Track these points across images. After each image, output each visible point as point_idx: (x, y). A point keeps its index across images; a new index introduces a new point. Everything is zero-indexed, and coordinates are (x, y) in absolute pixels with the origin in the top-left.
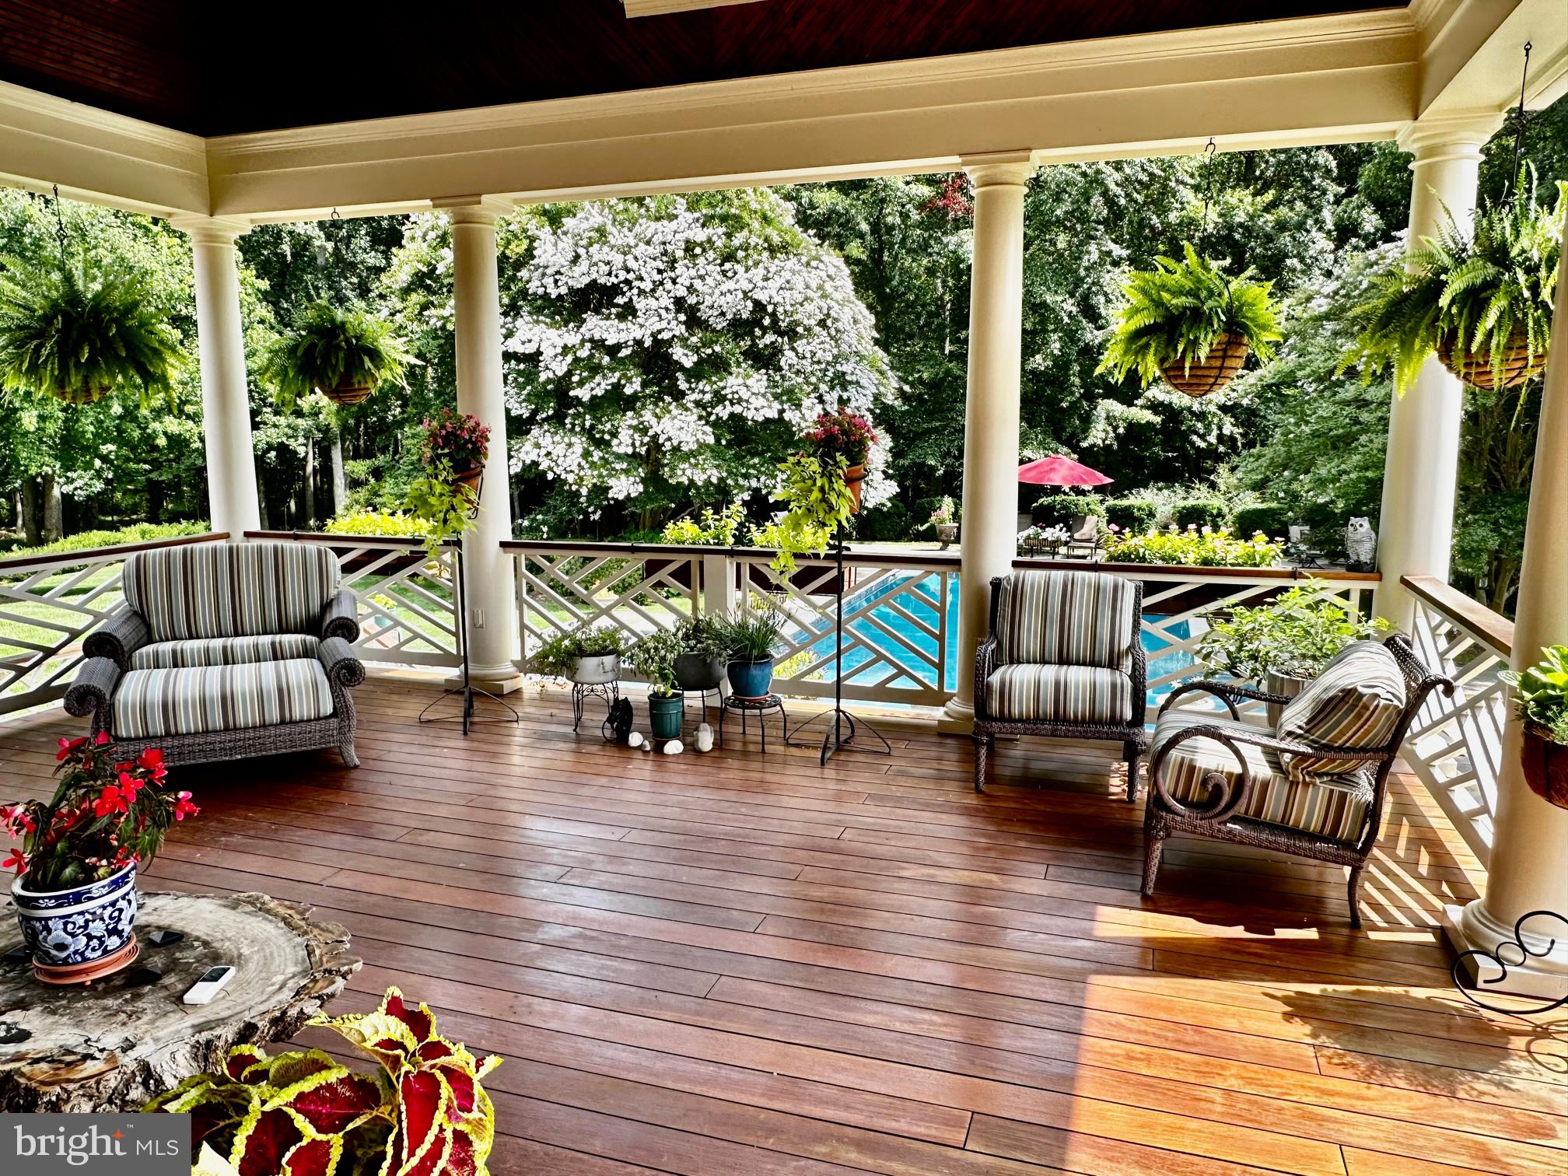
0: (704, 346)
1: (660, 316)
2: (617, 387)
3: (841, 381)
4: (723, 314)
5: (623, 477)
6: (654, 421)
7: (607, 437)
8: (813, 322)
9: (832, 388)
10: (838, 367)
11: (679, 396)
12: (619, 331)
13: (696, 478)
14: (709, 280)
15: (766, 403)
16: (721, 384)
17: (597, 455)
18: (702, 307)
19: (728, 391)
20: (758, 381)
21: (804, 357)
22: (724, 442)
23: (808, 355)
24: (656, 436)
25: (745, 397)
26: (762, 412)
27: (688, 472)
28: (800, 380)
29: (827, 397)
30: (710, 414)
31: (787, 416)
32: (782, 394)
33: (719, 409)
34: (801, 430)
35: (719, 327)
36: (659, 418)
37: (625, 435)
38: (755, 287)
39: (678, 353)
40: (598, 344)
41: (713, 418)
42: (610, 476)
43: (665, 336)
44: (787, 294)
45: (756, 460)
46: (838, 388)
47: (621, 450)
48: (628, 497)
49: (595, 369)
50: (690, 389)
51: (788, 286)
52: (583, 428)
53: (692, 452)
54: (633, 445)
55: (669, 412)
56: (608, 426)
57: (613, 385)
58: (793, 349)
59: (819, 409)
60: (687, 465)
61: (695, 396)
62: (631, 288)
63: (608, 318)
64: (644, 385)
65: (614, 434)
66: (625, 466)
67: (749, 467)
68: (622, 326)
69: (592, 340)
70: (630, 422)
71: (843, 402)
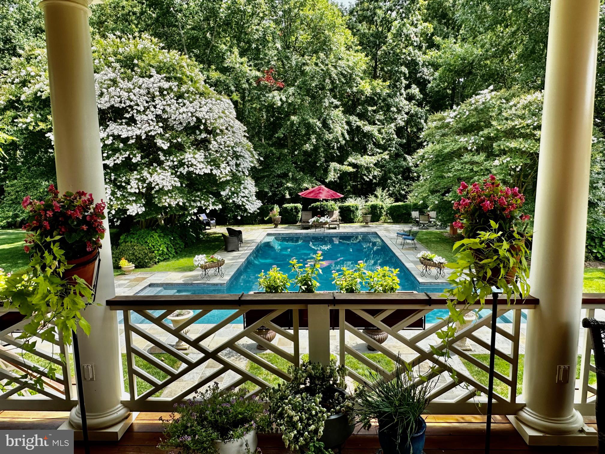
0: (173, 139)
1: (149, 123)
2: (129, 159)
3: (236, 156)
4: (181, 123)
5: (134, 204)
6: (148, 176)
7: (124, 184)
8: (224, 128)
9: (233, 159)
10: (235, 149)
11: (160, 163)
12: (128, 131)
13: (172, 203)
14: (173, 107)
15: (204, 167)
16: (182, 157)
17: (119, 194)
18: (170, 120)
19: (186, 160)
20: (200, 155)
21: (221, 144)
22: (184, 185)
23: (223, 143)
24: (150, 183)
25: (195, 163)
26: (203, 170)
27: (168, 200)
28: (218, 155)
29: (231, 163)
30: (177, 172)
31: (214, 172)
32: (210, 162)
33: (181, 169)
34: (221, 179)
35: (179, 129)
36: (151, 174)
37: (134, 183)
38: (196, 111)
39: (159, 142)
40: (117, 137)
41: (178, 173)
42: (127, 204)
43: (153, 133)
44: (211, 114)
45: (199, 194)
46: (235, 158)
47: (133, 191)
48: (137, 214)
49: (116, 150)
50: (166, 159)
51: (211, 110)
52: (110, 180)
53: (169, 190)
54: (138, 188)
55: (156, 171)
56: (124, 179)
57: (125, 158)
58: (215, 140)
59: (228, 168)
60: (167, 197)
61: (168, 164)
62: (132, 110)
63: (121, 124)
64: (142, 158)
65: (128, 183)
66: (134, 198)
67: (196, 196)
68: (129, 128)
69: (113, 135)
70: (135, 177)
71: (237, 165)
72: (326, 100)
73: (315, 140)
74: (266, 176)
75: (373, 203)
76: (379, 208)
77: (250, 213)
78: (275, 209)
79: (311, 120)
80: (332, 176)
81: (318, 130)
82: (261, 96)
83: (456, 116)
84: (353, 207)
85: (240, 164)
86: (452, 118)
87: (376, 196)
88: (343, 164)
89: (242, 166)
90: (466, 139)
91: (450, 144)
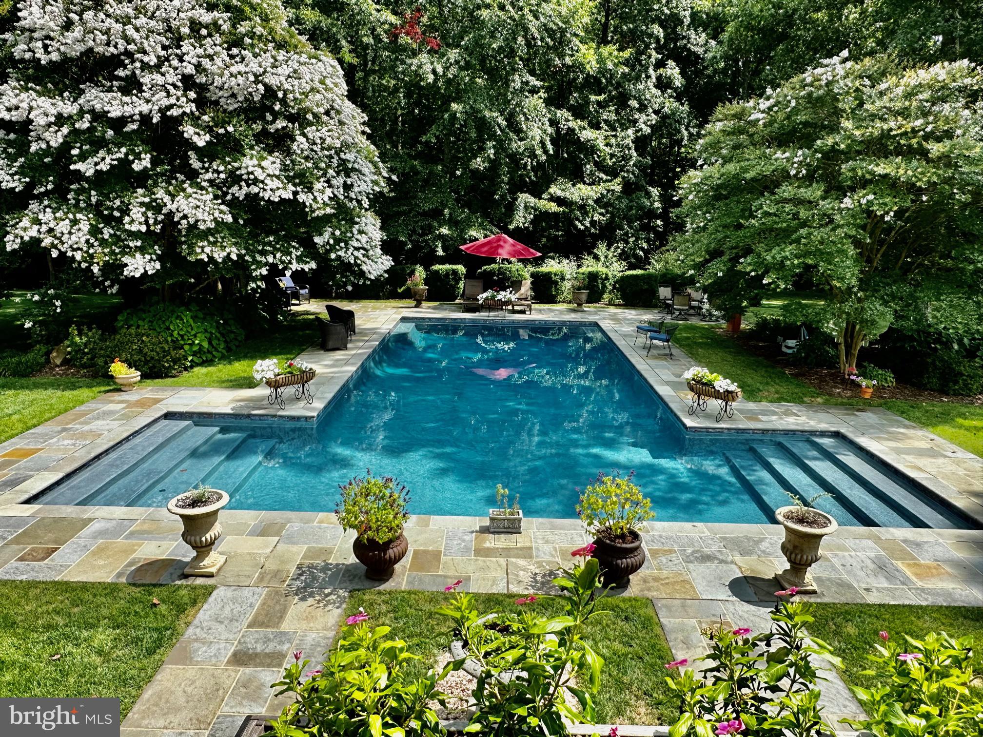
0: (216, 126)
1: (168, 92)
2: (125, 163)
3: (345, 169)
4: (234, 96)
5: (138, 255)
6: (167, 199)
7: (117, 214)
8: (322, 110)
9: (338, 174)
10: (342, 156)
11: (192, 175)
12: (123, 104)
13: (216, 255)
14: (218, 61)
15: (281, 186)
16: (236, 165)
17: (107, 233)
18: (211, 88)
19: (243, 171)
20: (272, 164)
21: (314, 143)
22: (241, 222)
23: (318, 141)
24: (171, 214)
25: (261, 178)
26: (278, 193)
27: (208, 250)
28: (310, 165)
29: (334, 182)
30: (227, 193)
31: (301, 197)
32: (294, 177)
33: (235, 189)
34: (313, 211)
35: (231, 108)
36: (173, 197)
37: (137, 213)
38: (265, 72)
39: (189, 131)
40: (99, 117)
41: (229, 197)
42: (123, 253)
43: (175, 112)
44: (296, 82)
45: (271, 239)
46: (342, 174)
47: (134, 228)
48: (145, 274)
49: (99, 144)
50: (203, 168)
51: (296, 74)
52: (89, 205)
53: (209, 229)
54: (146, 222)
55: (184, 190)
56: (118, 202)
57: (118, 159)
58: (304, 135)
59: (329, 192)
60: (205, 243)
61: (209, 176)
62: (133, 61)
63: (110, 90)
64: (155, 162)
65: (125, 211)
66: (139, 244)
67: (265, 244)
68: (126, 99)
69: (92, 111)
70: (141, 199)
71: (347, 187)
72: (516, 77)
73: (492, 151)
74: (404, 213)
75: (590, 269)
76: (602, 279)
77: (370, 279)
78: (417, 274)
79: (487, 114)
80: (520, 219)
81: (499, 132)
82: (398, 63)
83: (770, 109)
84: (555, 275)
85: (352, 185)
86: (763, 112)
87: (596, 258)
88: (540, 198)
89: (356, 189)
90: (787, 154)
91: (754, 162)
